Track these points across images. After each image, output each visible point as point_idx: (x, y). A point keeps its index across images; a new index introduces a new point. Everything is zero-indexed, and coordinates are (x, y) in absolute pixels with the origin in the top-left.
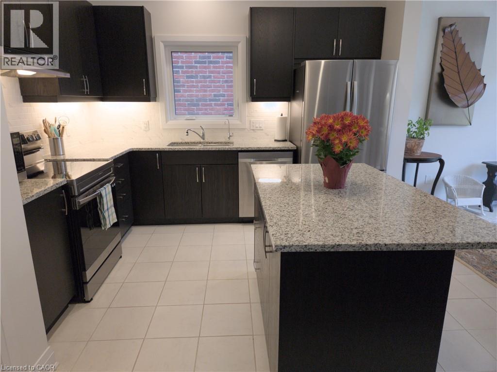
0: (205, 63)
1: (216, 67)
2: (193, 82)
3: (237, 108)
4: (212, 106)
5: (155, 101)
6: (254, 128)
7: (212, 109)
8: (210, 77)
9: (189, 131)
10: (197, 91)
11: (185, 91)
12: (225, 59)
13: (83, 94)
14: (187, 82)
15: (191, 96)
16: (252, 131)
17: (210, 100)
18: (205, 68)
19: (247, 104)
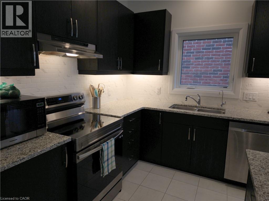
0: (210, 49)
1: (218, 52)
2: (199, 62)
3: (232, 81)
4: (211, 78)
5: (167, 74)
6: (247, 99)
7: (211, 80)
8: (212, 58)
9: (188, 98)
10: (201, 68)
11: (194, 68)
12: (225, 46)
13: (117, 69)
14: (196, 62)
15: (197, 70)
16: (245, 102)
17: (210, 74)
18: (209, 52)
19: (242, 79)
